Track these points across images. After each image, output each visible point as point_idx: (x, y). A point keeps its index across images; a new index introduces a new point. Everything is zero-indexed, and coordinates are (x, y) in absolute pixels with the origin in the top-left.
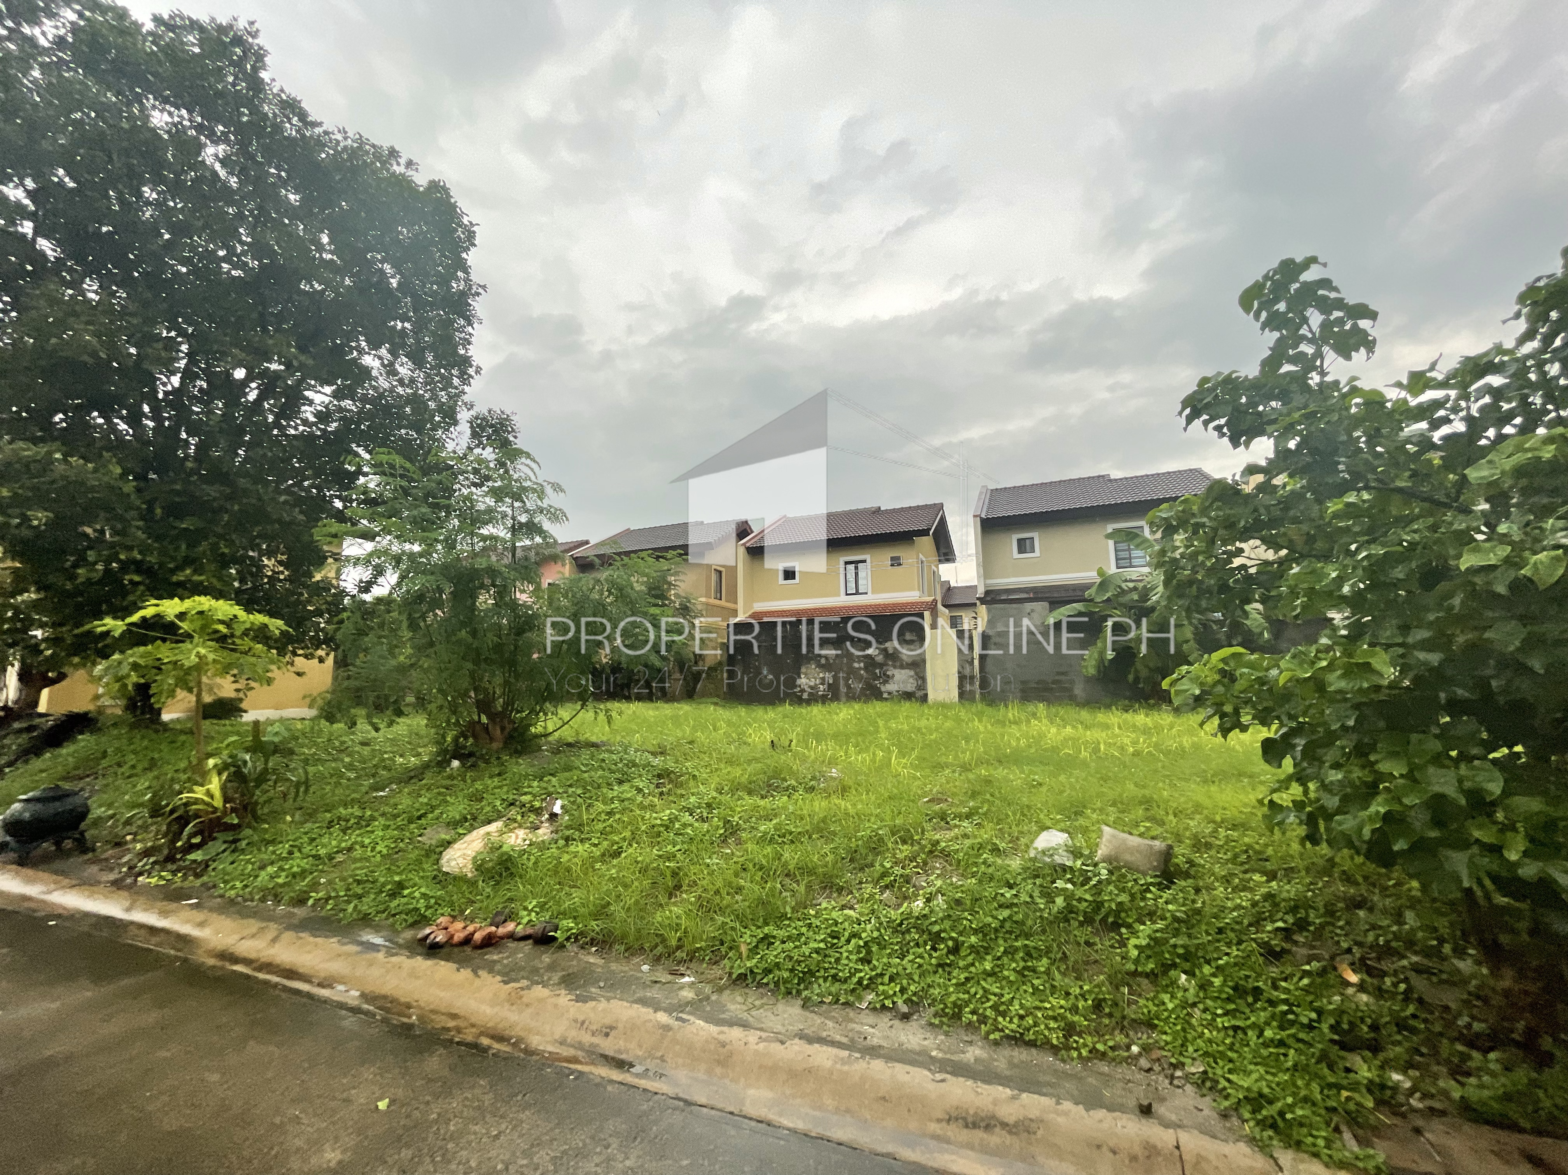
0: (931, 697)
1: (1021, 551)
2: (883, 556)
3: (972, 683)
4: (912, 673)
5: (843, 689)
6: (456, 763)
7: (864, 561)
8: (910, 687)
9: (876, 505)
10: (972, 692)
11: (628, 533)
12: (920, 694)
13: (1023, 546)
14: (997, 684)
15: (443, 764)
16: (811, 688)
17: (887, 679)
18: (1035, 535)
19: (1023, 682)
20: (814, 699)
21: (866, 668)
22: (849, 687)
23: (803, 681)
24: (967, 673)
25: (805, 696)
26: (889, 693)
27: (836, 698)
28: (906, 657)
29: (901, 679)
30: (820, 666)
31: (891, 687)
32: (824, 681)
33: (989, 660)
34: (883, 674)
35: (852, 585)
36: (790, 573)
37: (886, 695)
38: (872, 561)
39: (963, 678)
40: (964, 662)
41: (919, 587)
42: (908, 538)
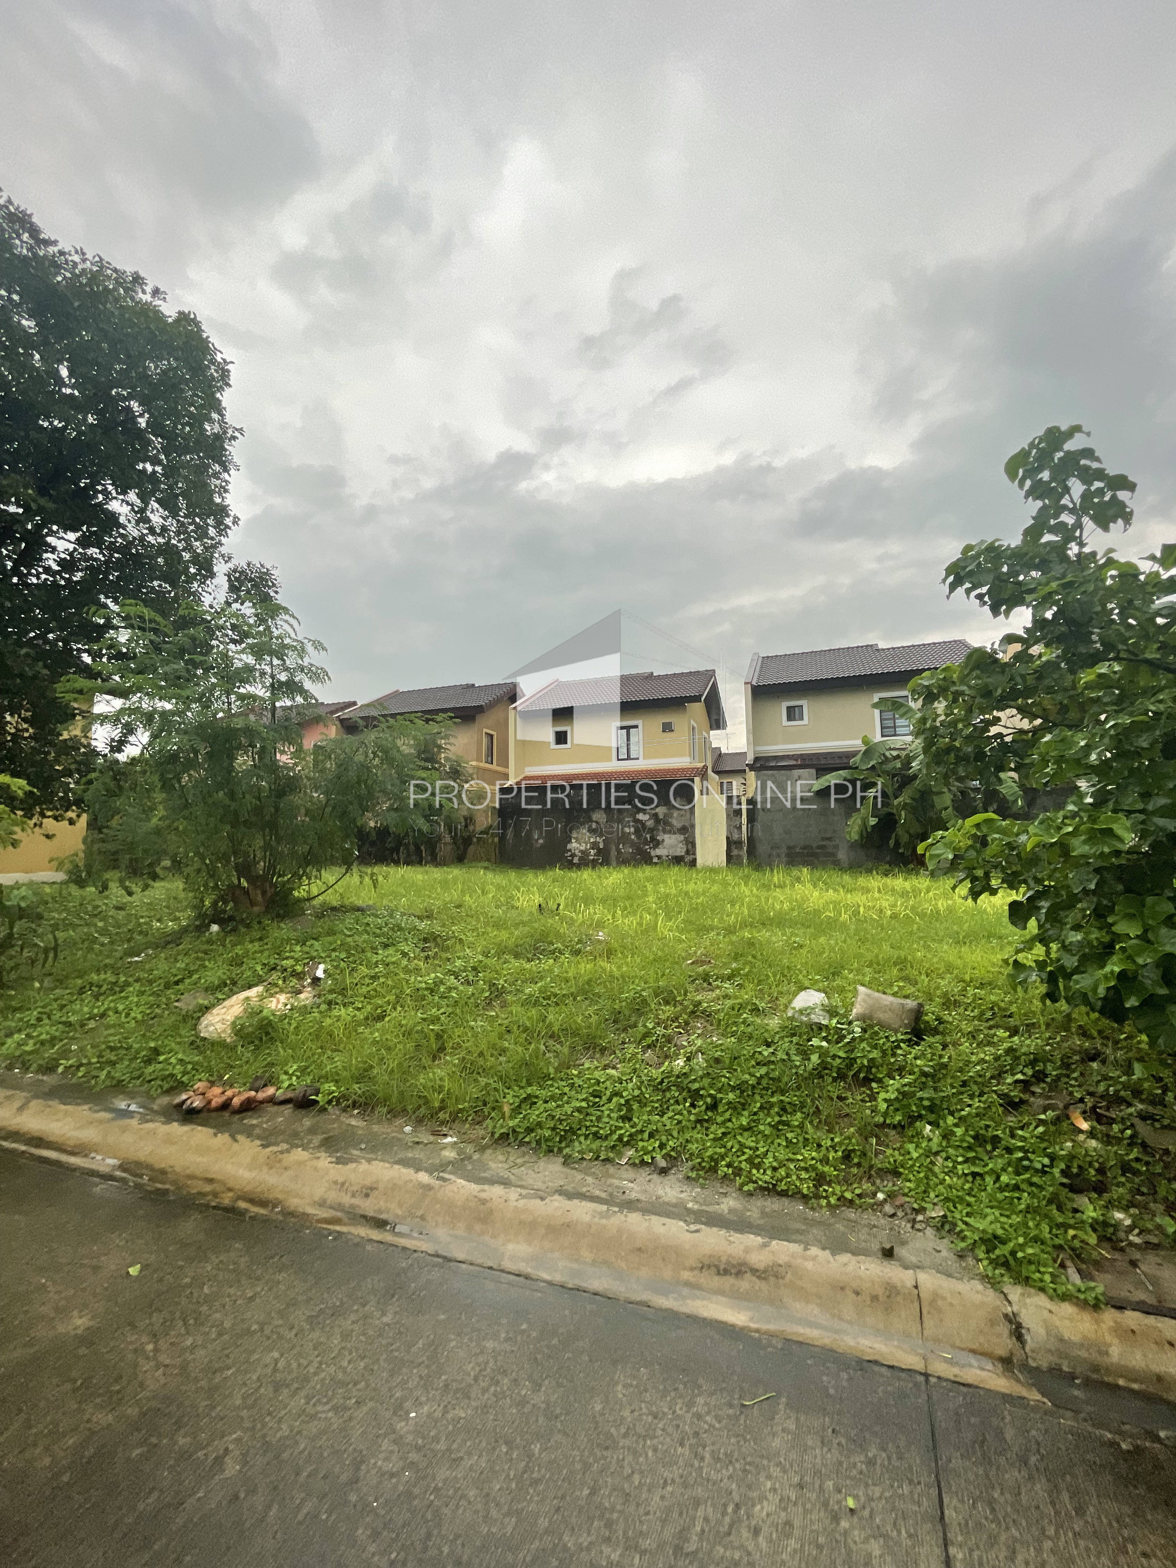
0: (699, 862)
1: (789, 718)
2: (657, 721)
3: (741, 848)
4: (682, 837)
5: (614, 853)
6: (215, 928)
7: (636, 727)
8: (680, 851)
9: (648, 671)
10: (739, 857)
11: (396, 694)
12: (688, 859)
13: (793, 714)
14: (762, 849)
15: (201, 927)
16: (582, 852)
17: (657, 844)
18: (803, 702)
19: (789, 848)
20: (584, 862)
21: (636, 833)
22: (619, 851)
23: (574, 845)
24: (736, 837)
25: (576, 860)
26: (659, 857)
27: (606, 862)
28: (676, 823)
29: (671, 844)
30: (591, 830)
31: (658, 852)
32: (595, 845)
33: (758, 826)
34: (653, 839)
35: (624, 750)
36: (561, 738)
37: (655, 860)
38: (645, 727)
39: (732, 843)
40: (732, 827)
41: (690, 753)
42: (679, 704)
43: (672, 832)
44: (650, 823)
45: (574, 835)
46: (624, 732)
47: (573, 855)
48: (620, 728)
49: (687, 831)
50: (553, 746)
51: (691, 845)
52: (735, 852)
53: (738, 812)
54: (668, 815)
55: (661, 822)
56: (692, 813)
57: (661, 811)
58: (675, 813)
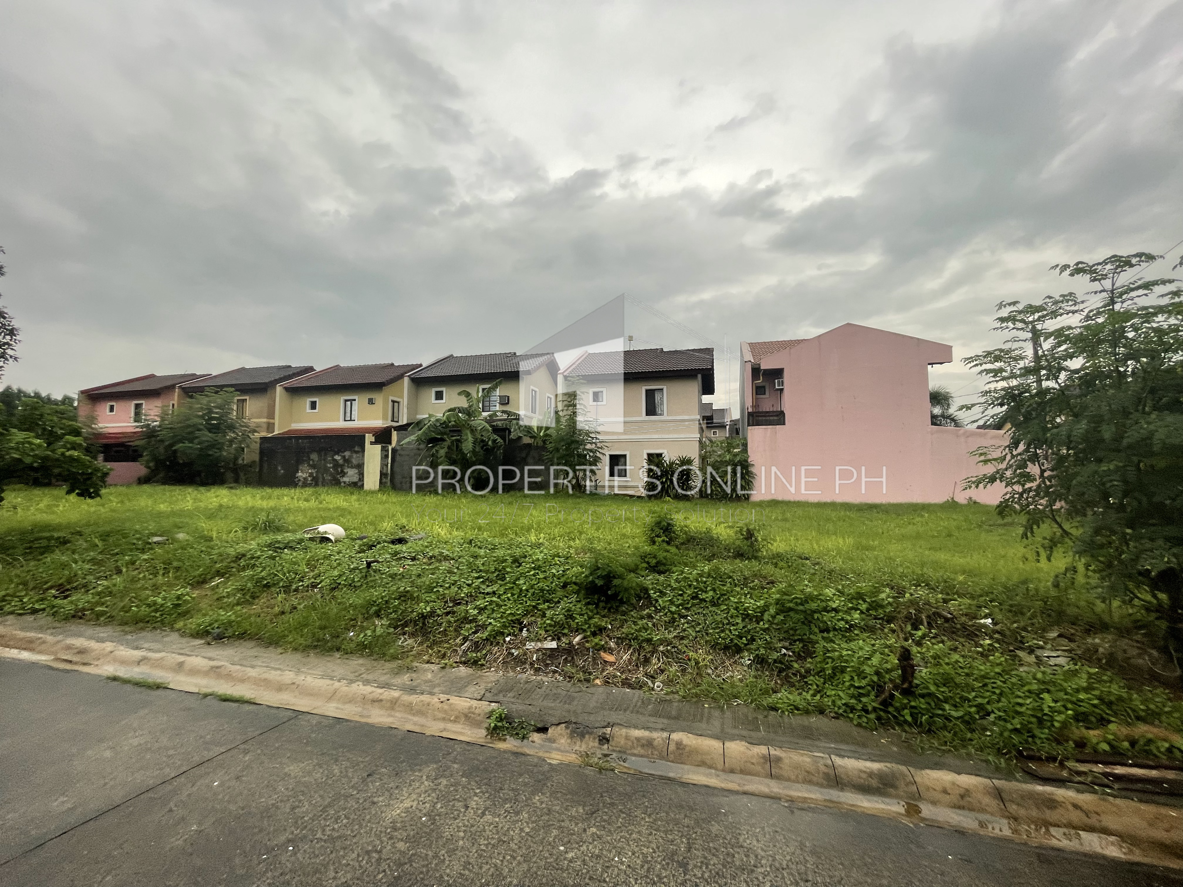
0: (365, 486)
1: (435, 398)
2: (366, 397)
3: (386, 478)
4: (357, 471)
5: (321, 480)
7: (355, 400)
8: (355, 479)
9: (391, 362)
10: (386, 483)
12: (360, 483)
14: (398, 478)
16: (304, 478)
18: (446, 389)
20: (305, 485)
21: (333, 467)
22: (324, 478)
23: (300, 474)
24: (385, 471)
25: (300, 484)
26: (345, 482)
27: (317, 485)
28: (355, 462)
29: (351, 474)
30: (309, 465)
31: (346, 479)
32: (311, 475)
33: (396, 464)
34: (342, 471)
35: (348, 415)
36: (313, 405)
37: (342, 484)
38: (360, 400)
39: (383, 475)
40: (384, 465)
41: (385, 418)
42: (378, 386)
43: (352, 467)
44: (341, 462)
45: (301, 468)
46: (349, 403)
47: (299, 480)
48: (346, 401)
49: (360, 467)
50: (308, 410)
51: (361, 475)
52: (384, 480)
53: (387, 456)
54: (351, 457)
55: (347, 461)
56: (363, 456)
57: (347, 454)
58: (355, 456)
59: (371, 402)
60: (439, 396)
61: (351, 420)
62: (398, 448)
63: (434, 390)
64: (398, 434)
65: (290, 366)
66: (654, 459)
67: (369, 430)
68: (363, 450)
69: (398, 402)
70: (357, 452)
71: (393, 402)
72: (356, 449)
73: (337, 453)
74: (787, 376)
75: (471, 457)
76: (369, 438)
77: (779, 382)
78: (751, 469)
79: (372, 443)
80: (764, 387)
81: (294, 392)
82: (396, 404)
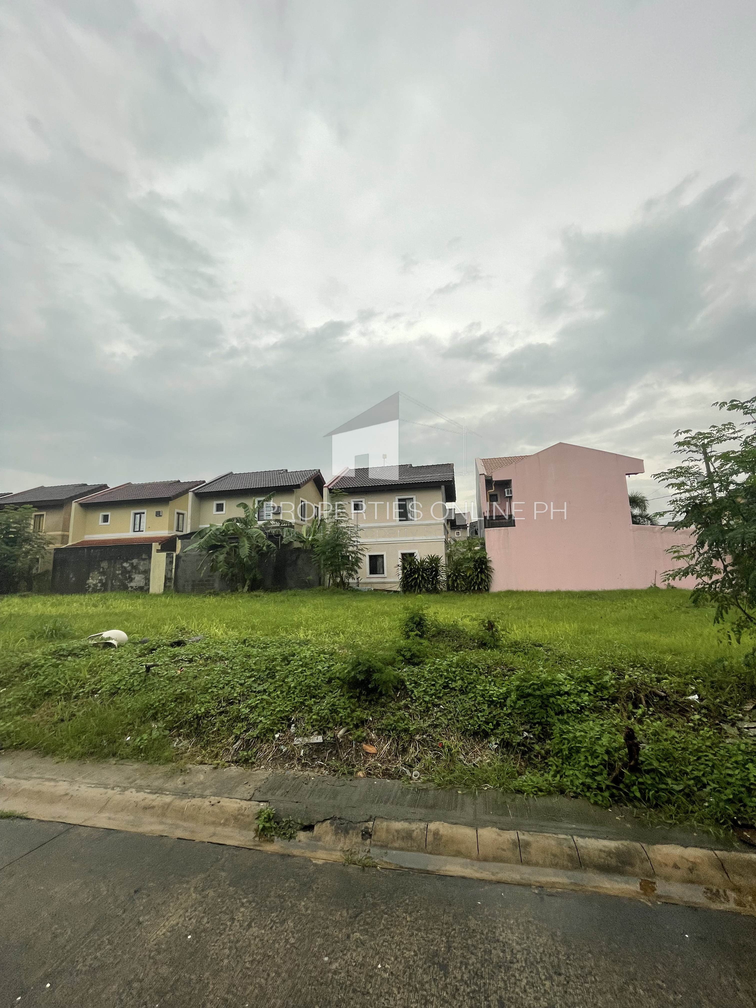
0: (151, 590)
1: (216, 510)
2: (154, 510)
3: (170, 582)
4: (144, 576)
5: (110, 585)
7: (144, 513)
8: (142, 584)
9: (177, 479)
10: (170, 586)
11: (42, 489)
12: (145, 588)
14: (181, 582)
16: (94, 585)
17: (131, 579)
18: (226, 502)
19: (194, 581)
20: (95, 591)
21: (122, 574)
22: (112, 584)
23: (90, 581)
24: (169, 576)
25: (90, 589)
26: (132, 587)
27: (105, 590)
28: (141, 568)
29: (138, 580)
30: (99, 573)
31: (133, 584)
32: (101, 581)
33: (179, 570)
34: (130, 577)
35: (137, 526)
36: (106, 519)
37: (130, 589)
38: (148, 513)
39: (167, 579)
40: (168, 570)
41: (170, 528)
42: (165, 501)
43: (139, 573)
44: (129, 568)
45: (91, 575)
46: (138, 516)
47: (89, 587)
48: (136, 514)
49: (147, 573)
50: (101, 523)
51: (147, 580)
52: (168, 584)
53: (171, 562)
54: (138, 564)
55: (134, 567)
56: (150, 563)
57: (135, 561)
58: (142, 563)
59: (158, 514)
60: (220, 508)
61: (139, 531)
62: (181, 554)
63: (215, 503)
64: (182, 543)
65: (86, 485)
66: (407, 558)
67: (155, 540)
68: (150, 558)
69: (183, 514)
70: (144, 559)
71: (179, 514)
72: (144, 556)
73: (126, 561)
74: (514, 486)
75: (247, 561)
76: (156, 546)
77: (508, 491)
78: (489, 564)
79: (158, 551)
80: (496, 495)
81: (87, 507)
82: (181, 516)
